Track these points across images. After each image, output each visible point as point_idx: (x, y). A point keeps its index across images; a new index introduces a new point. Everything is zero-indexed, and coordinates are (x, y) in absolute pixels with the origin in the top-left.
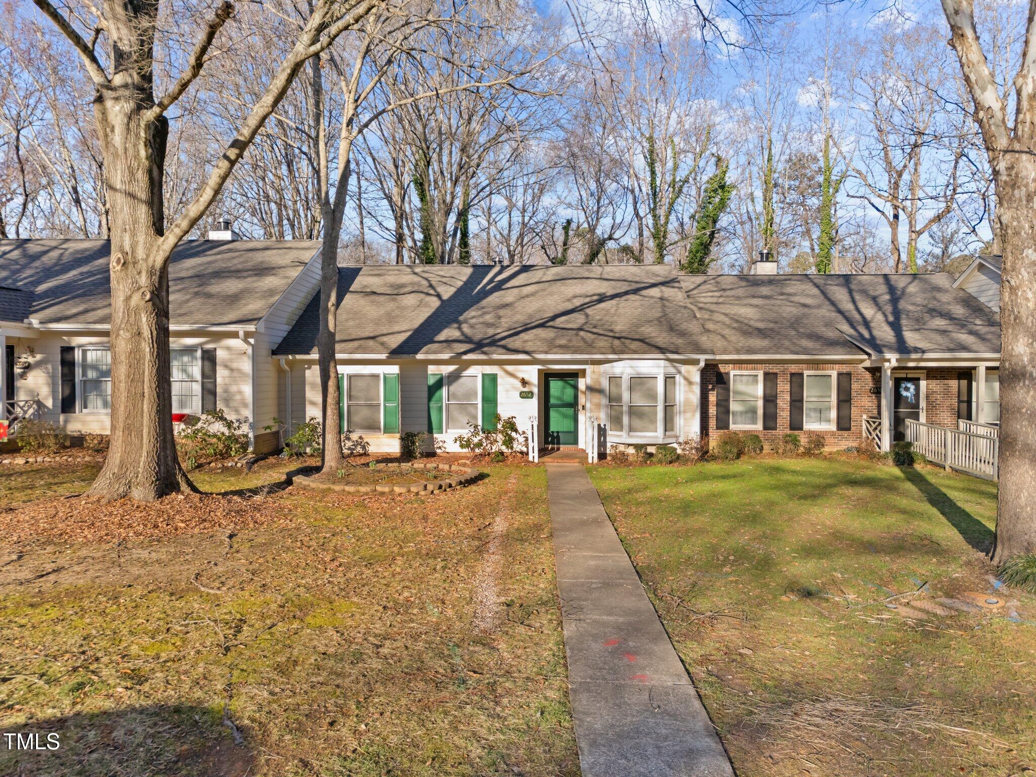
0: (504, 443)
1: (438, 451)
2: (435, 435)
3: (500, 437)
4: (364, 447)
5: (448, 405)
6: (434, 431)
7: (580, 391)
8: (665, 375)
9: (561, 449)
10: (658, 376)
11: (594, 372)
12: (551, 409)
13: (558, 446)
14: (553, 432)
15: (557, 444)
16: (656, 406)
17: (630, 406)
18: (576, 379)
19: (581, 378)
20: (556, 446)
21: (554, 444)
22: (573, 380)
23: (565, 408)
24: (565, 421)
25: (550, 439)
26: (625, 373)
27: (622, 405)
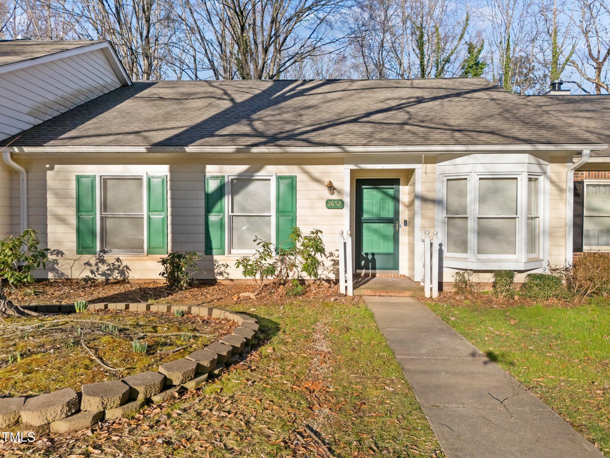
0: (305, 269)
1: (219, 277)
2: (216, 257)
3: (299, 260)
4: (122, 273)
5: (231, 218)
6: (214, 251)
7: (402, 203)
8: (529, 175)
9: (377, 275)
10: (519, 177)
11: (426, 173)
12: (365, 225)
13: (373, 271)
14: (367, 254)
15: (372, 269)
16: (515, 218)
17: (479, 218)
18: (397, 186)
19: (403, 185)
20: (370, 271)
21: (369, 269)
22: (393, 188)
23: (381, 224)
24: (381, 240)
25: (363, 263)
26: (473, 173)
27: (467, 218)
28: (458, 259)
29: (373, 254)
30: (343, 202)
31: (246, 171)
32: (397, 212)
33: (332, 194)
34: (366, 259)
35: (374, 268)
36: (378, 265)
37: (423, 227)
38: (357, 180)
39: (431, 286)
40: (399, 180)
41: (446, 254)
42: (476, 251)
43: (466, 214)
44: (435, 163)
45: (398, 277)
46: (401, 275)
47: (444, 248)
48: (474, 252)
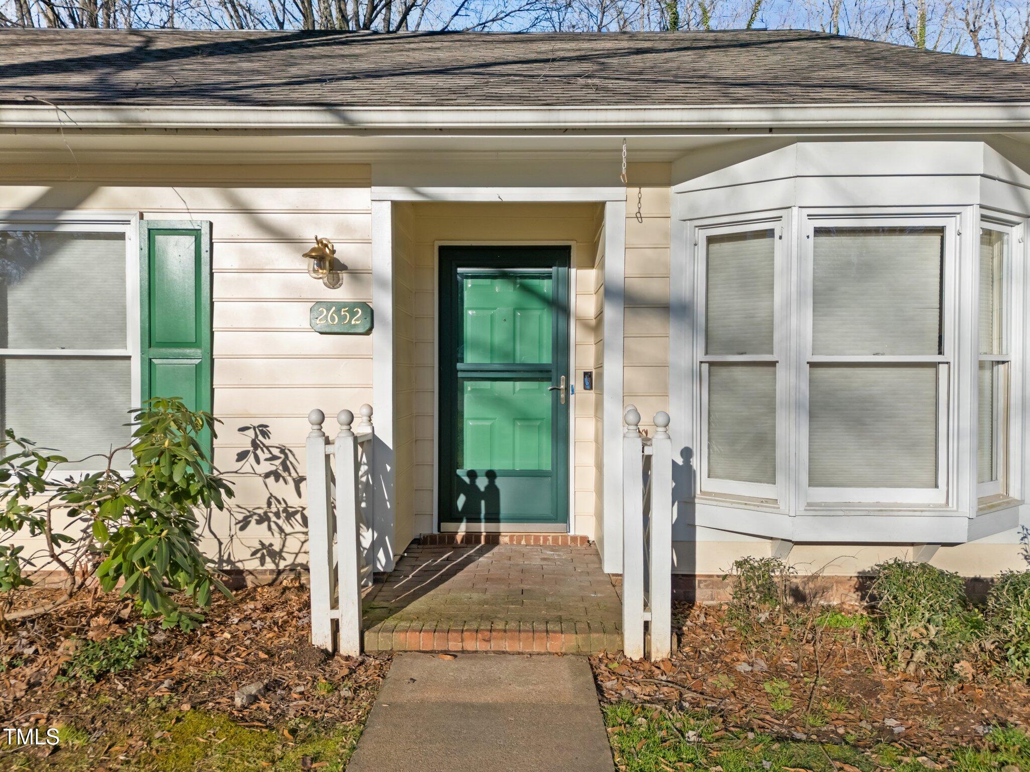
7: (578, 319)
8: (984, 218)
9: (504, 539)
10: (951, 225)
11: (639, 217)
12: (469, 386)
13: (492, 527)
14: (472, 474)
15: (488, 520)
16: (935, 365)
17: (812, 365)
18: (562, 270)
19: (581, 266)
20: (483, 527)
21: (478, 520)
22: (549, 277)
23: (518, 384)
24: (518, 432)
25: (461, 501)
26: (795, 210)
27: (773, 364)
28: (746, 502)
29: (491, 475)
30: (370, 313)
31: (35, 206)
32: (561, 346)
33: (334, 283)
34: (471, 490)
35: (493, 517)
36: (505, 506)
37: (627, 394)
38: (442, 249)
39: (647, 617)
40: (567, 249)
41: (704, 483)
42: (804, 478)
43: (771, 352)
44: (669, 184)
45: (565, 544)
46: (574, 539)
47: (700, 464)
48: (797, 484)
